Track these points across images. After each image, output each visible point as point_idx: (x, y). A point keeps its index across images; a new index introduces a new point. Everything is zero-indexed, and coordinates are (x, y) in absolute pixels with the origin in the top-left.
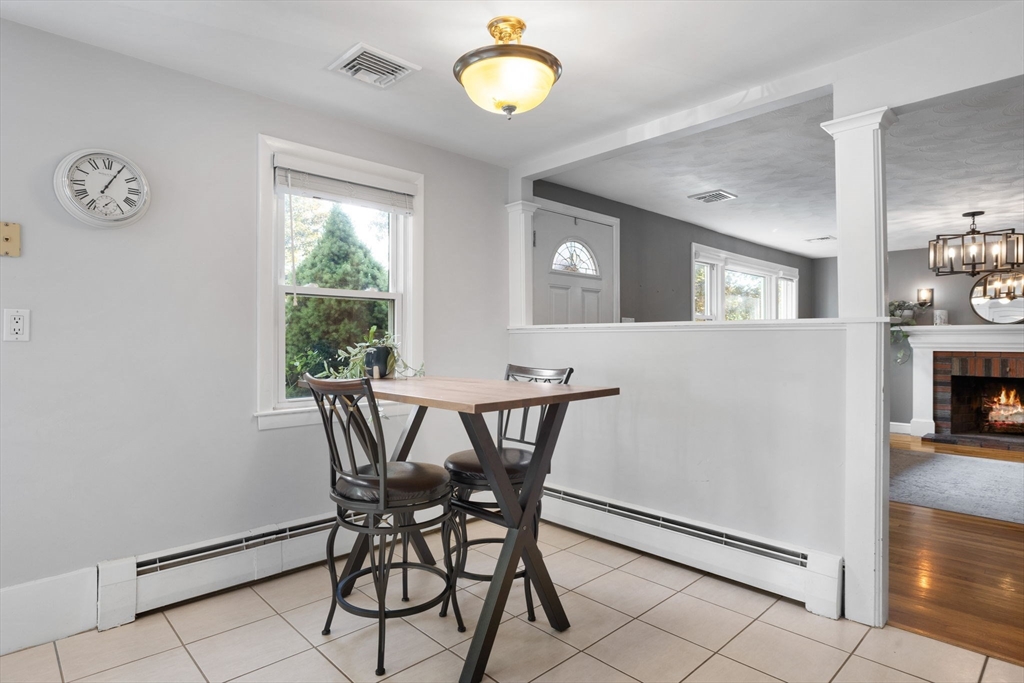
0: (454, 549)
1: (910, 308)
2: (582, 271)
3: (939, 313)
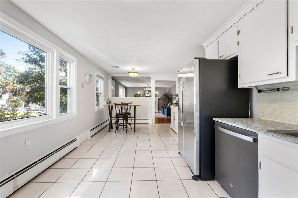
3: (141, 96)
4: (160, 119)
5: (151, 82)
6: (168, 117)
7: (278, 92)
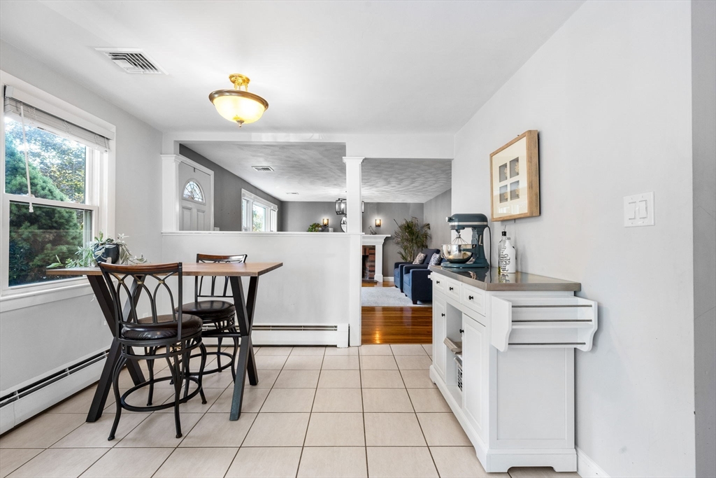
0: (181, 361)
1: (321, 227)
2: (196, 199)
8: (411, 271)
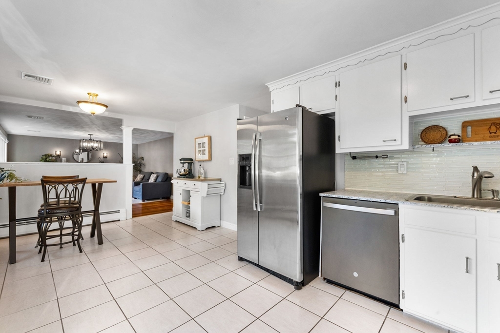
3: (64, 159)
4: (137, 207)
5: (121, 131)
6: (143, 201)
7: (377, 160)
8: (141, 184)
